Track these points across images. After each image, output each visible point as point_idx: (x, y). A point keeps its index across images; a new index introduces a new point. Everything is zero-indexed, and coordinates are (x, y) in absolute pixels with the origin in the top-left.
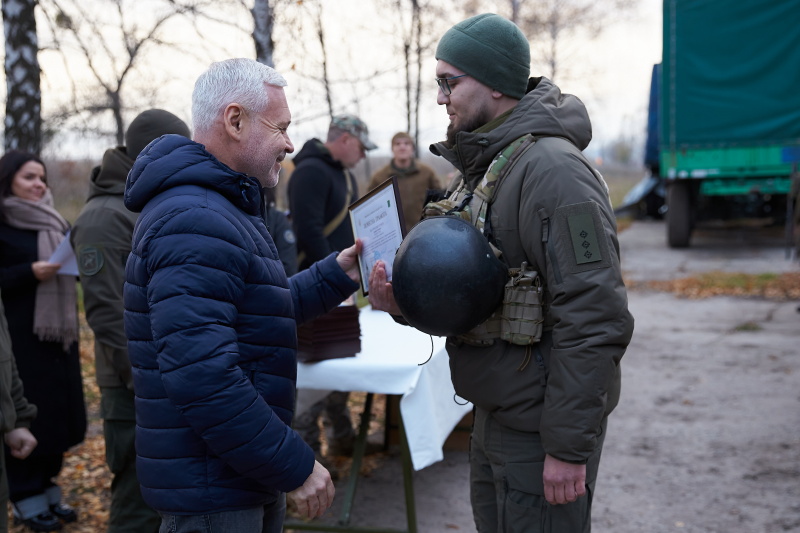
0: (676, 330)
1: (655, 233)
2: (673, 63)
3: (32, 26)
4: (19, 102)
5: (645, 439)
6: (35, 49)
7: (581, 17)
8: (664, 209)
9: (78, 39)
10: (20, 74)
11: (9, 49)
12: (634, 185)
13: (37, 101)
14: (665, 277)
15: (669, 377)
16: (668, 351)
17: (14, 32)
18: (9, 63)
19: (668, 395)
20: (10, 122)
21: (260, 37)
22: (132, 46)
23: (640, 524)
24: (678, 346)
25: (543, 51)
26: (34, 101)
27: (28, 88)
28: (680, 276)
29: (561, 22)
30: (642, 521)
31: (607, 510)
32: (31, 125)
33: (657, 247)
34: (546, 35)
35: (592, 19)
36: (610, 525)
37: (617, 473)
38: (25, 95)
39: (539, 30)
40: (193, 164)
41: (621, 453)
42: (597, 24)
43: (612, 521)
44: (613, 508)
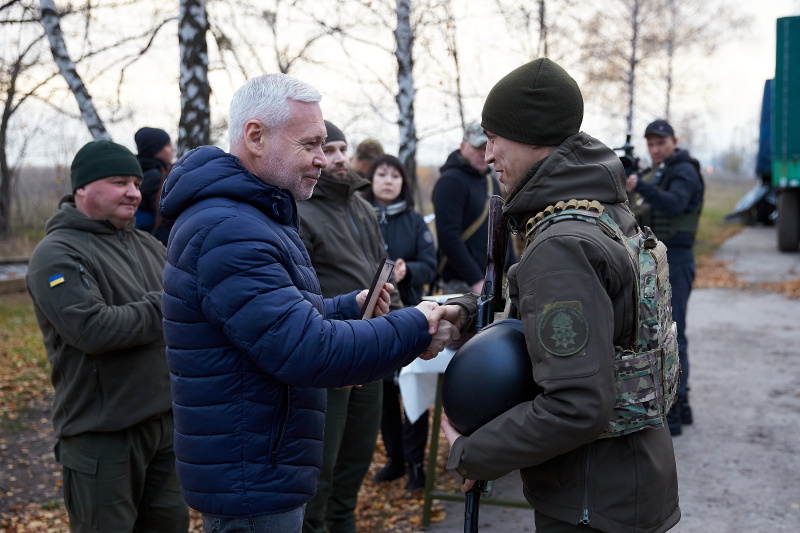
0: (788, 328)
1: (767, 238)
2: (786, 78)
3: (204, 49)
4: (192, 116)
5: (761, 428)
6: (206, 69)
7: (697, 36)
8: (774, 215)
9: (237, 59)
10: (193, 90)
11: (184, 69)
12: (745, 193)
13: (206, 115)
14: (776, 279)
15: (782, 371)
16: (780, 348)
17: (189, 53)
18: (184, 81)
19: (781, 388)
20: (183, 133)
21: (402, 56)
22: (284, 65)
23: (758, 505)
24: (789, 343)
25: (660, 68)
26: (204, 115)
27: (199, 103)
28: (790, 278)
29: (677, 40)
30: (759, 502)
31: (726, 492)
32: (201, 136)
33: (767, 251)
34: (663, 53)
35: (707, 37)
36: (729, 505)
37: (735, 458)
38: (196, 109)
39: (657, 47)
40: (225, 177)
41: (738, 440)
42: (711, 42)
43: (731, 502)
44: (731, 489)
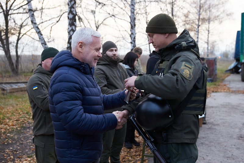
1: (238, 77)
3: (75, 20)
5: (241, 135)
6: (76, 26)
7: (217, 18)
8: (240, 70)
10: (72, 33)
11: (69, 27)
12: (231, 64)
14: (242, 89)
17: (71, 22)
18: (69, 30)
20: (69, 45)
21: (132, 24)
22: (97, 26)
25: (206, 27)
29: (211, 19)
30: (243, 158)
33: (238, 81)
34: (207, 23)
36: (234, 159)
37: (234, 144)
39: (205, 21)
40: (67, 60)
41: (235, 139)
42: (221, 20)
44: (234, 154)
